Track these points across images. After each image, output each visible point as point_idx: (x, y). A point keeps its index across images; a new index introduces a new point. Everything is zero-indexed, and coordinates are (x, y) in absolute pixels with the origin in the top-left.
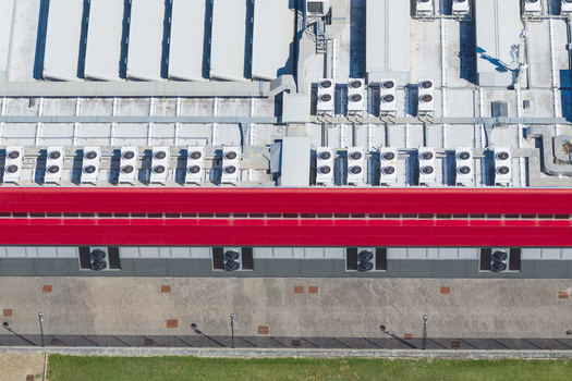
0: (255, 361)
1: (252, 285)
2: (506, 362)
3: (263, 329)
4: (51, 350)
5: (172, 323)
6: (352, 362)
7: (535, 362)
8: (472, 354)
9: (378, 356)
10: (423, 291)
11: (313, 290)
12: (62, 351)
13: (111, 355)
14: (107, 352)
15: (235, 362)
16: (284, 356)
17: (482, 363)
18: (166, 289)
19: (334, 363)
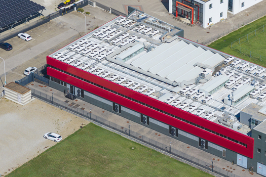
0: (133, 142)
1: (147, 129)
2: (187, 165)
3: (140, 137)
4: (92, 121)
5: (122, 128)
6: (153, 151)
7: (193, 168)
8: (181, 160)
9: (159, 151)
10: (183, 145)
11: (159, 135)
12: (94, 123)
13: (103, 128)
14: (103, 126)
15: (126, 139)
16: (140, 143)
17: (182, 163)
18: (128, 122)
19: (149, 149)
